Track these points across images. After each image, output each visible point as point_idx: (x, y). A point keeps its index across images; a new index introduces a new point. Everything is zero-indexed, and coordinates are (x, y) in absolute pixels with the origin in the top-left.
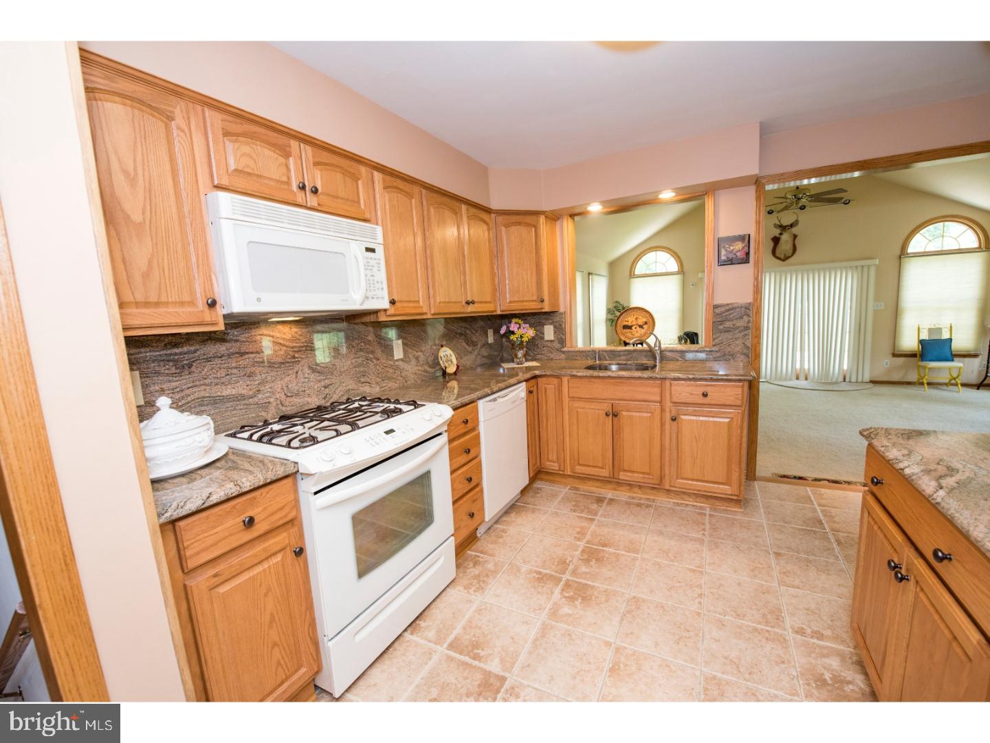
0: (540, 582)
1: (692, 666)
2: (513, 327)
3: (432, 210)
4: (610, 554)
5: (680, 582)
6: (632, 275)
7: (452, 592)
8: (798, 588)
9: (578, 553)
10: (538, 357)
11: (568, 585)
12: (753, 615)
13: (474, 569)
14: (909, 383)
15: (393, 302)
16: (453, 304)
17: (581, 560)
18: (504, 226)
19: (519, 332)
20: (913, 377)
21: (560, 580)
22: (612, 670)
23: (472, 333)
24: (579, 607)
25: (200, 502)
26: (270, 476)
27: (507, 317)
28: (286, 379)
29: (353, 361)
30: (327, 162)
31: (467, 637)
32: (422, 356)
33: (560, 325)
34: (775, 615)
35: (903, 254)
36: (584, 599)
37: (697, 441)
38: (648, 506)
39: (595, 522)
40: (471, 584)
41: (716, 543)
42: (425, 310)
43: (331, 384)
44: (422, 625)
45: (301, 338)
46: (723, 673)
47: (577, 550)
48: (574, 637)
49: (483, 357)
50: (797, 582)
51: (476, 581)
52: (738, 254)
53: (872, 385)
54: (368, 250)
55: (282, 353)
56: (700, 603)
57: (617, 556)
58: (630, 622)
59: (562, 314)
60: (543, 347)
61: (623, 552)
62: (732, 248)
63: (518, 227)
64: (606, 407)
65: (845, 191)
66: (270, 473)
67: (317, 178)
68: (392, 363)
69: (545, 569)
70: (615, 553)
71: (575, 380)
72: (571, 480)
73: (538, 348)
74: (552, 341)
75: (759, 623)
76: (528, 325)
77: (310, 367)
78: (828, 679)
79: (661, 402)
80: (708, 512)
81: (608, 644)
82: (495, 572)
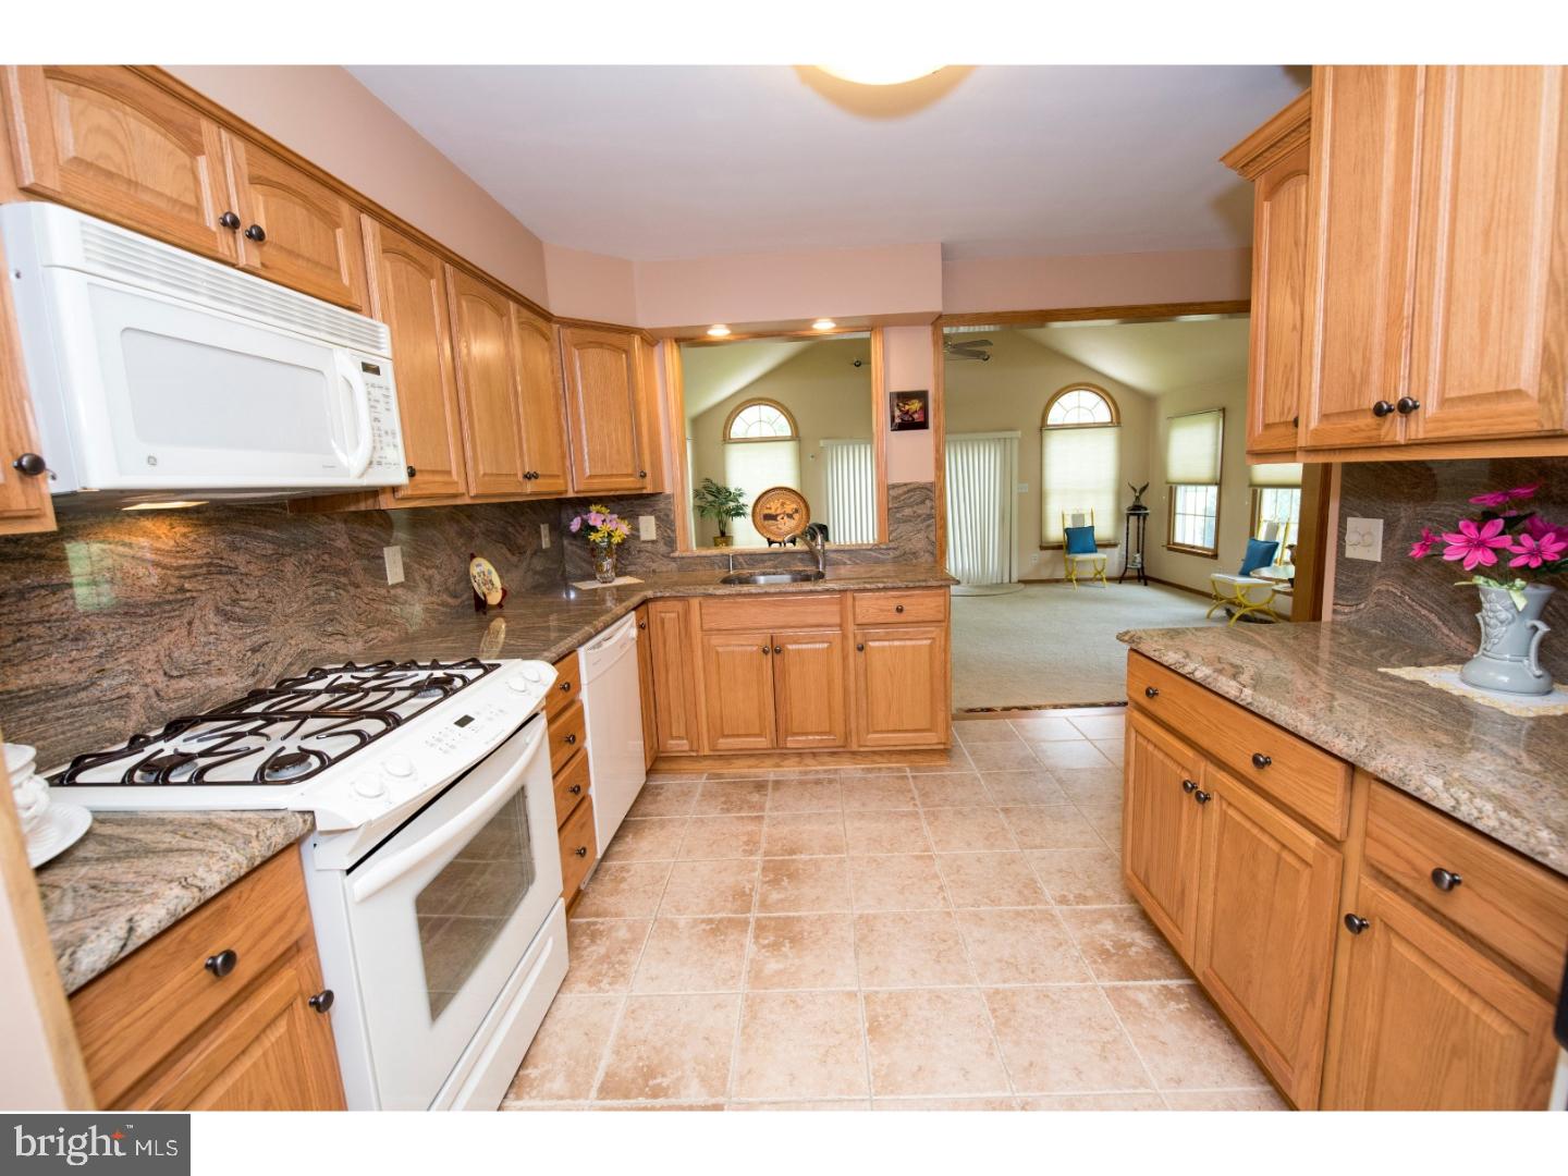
0: (716, 935)
1: (967, 985)
2: (594, 518)
3: (464, 304)
4: (806, 862)
5: (910, 878)
6: (726, 439)
7: (566, 998)
8: (1042, 847)
9: (756, 874)
10: (630, 568)
11: (761, 927)
12: (1008, 895)
13: (594, 948)
14: (1057, 581)
15: (412, 473)
16: (503, 478)
17: (766, 883)
18: (575, 346)
19: (604, 528)
20: (1061, 574)
21: (746, 922)
22: (871, 1031)
23: (517, 531)
24: (790, 955)
25: (114, 946)
26: (259, 850)
27: (583, 503)
28: (166, 641)
29: (310, 592)
30: (275, 179)
31: (627, 1065)
32: (437, 577)
33: (667, 516)
34: (1030, 890)
35: (1043, 427)
36: (793, 940)
37: (891, 675)
38: (831, 781)
39: (767, 821)
40: (599, 974)
41: (933, 814)
42: (462, 489)
43: (267, 643)
44: (532, 1076)
45: (196, 546)
46: (1004, 982)
47: (754, 870)
48: (800, 1002)
49: (536, 573)
50: (1038, 841)
51: (606, 966)
52: (916, 416)
53: (1022, 586)
54: (366, 368)
55: (154, 580)
56: (944, 898)
57: (816, 863)
58: (870, 953)
59: (668, 497)
60: (639, 551)
61: (822, 856)
62: (907, 407)
63: (598, 350)
64: (761, 640)
65: (991, 344)
66: (255, 843)
67: (258, 210)
68: (383, 592)
69: (716, 913)
70: (811, 860)
71: (711, 601)
72: (707, 763)
73: (629, 553)
74: (653, 542)
75: (1019, 904)
76: (615, 516)
77: (218, 611)
78: (1111, 949)
79: (841, 626)
80: (909, 775)
81: (852, 995)
82: (634, 941)
